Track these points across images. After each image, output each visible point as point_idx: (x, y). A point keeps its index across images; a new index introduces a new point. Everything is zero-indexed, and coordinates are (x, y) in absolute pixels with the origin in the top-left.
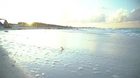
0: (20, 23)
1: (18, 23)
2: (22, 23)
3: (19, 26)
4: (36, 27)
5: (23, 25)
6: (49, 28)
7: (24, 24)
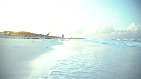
0: (6, 32)
1: (4, 31)
2: (8, 32)
3: (5, 34)
4: (23, 36)
5: (9, 34)
6: (37, 38)
7: (11, 32)
